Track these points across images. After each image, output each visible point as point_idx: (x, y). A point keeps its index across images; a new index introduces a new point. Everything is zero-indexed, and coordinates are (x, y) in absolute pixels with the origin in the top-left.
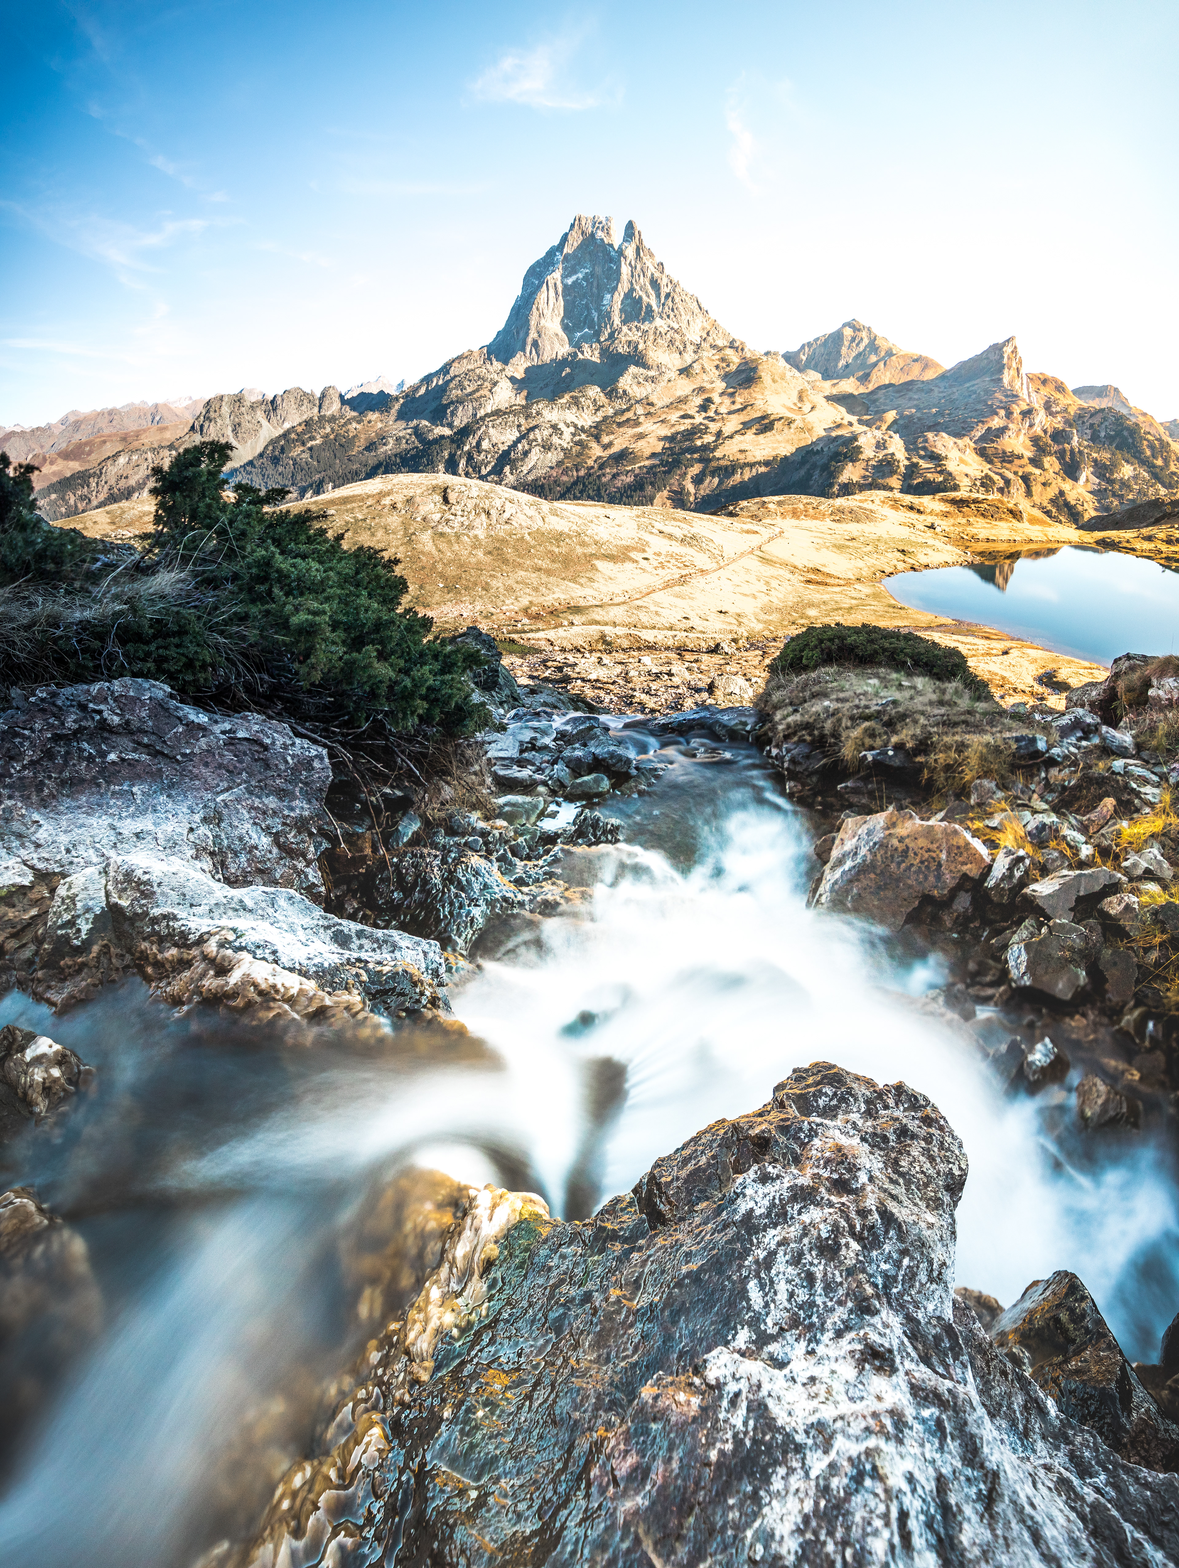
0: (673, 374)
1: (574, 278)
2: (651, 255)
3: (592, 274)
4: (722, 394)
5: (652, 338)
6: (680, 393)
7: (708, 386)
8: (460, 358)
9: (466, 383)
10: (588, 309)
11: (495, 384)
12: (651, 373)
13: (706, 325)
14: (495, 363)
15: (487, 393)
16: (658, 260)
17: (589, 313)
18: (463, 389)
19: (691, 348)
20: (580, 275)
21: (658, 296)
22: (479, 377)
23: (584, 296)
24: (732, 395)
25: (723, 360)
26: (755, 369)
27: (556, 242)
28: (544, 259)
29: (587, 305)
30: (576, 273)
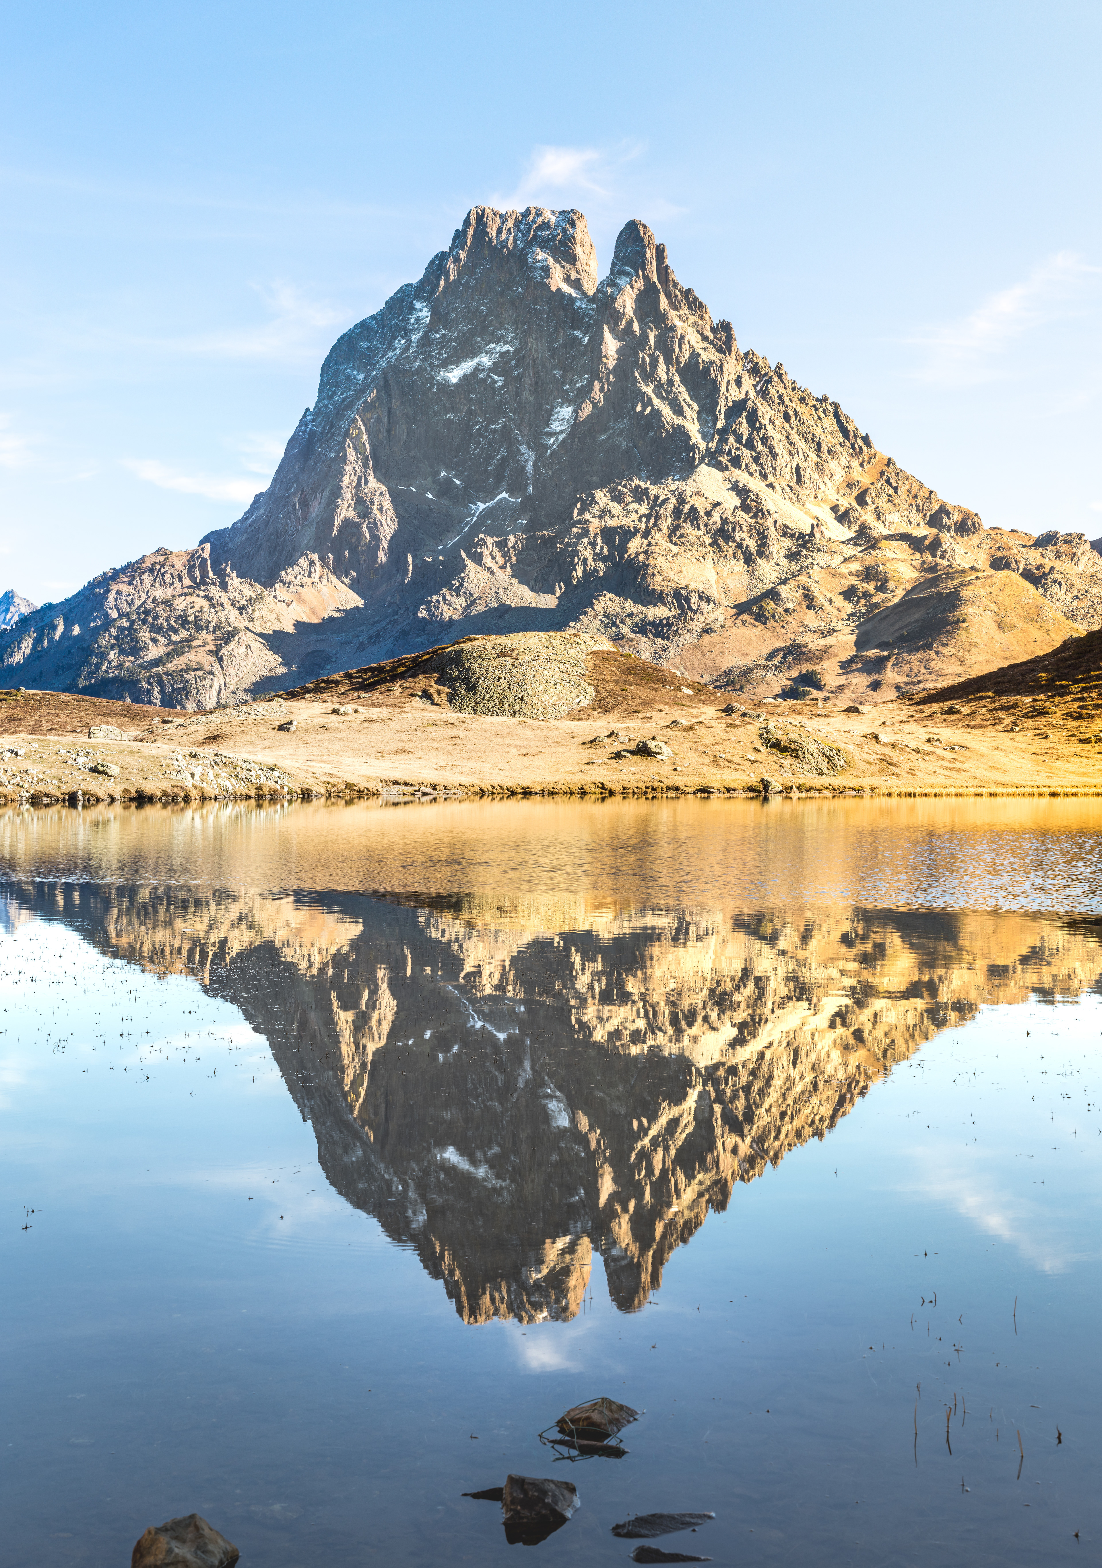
0: (717, 615)
1: (467, 366)
2: (695, 305)
3: (520, 356)
4: (846, 666)
5: (666, 523)
6: (731, 661)
7: (814, 643)
8: (132, 570)
9: (145, 635)
10: (511, 444)
11: (228, 637)
12: (660, 612)
13: (857, 473)
14: (234, 581)
15: (207, 661)
16: (715, 315)
17: (513, 453)
18: (135, 650)
19: (779, 546)
20: (486, 360)
21: (707, 411)
22: (184, 621)
23: (498, 411)
24: (878, 665)
25: (868, 574)
26: (953, 600)
27: (415, 276)
28: (381, 318)
29: (506, 432)
30: (473, 353)
